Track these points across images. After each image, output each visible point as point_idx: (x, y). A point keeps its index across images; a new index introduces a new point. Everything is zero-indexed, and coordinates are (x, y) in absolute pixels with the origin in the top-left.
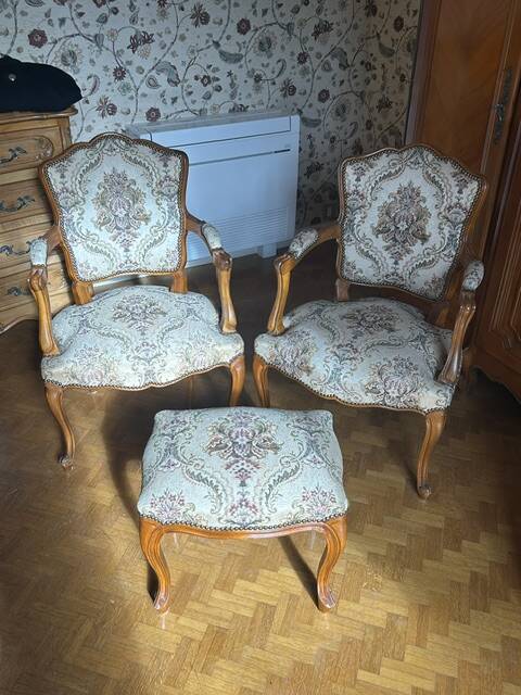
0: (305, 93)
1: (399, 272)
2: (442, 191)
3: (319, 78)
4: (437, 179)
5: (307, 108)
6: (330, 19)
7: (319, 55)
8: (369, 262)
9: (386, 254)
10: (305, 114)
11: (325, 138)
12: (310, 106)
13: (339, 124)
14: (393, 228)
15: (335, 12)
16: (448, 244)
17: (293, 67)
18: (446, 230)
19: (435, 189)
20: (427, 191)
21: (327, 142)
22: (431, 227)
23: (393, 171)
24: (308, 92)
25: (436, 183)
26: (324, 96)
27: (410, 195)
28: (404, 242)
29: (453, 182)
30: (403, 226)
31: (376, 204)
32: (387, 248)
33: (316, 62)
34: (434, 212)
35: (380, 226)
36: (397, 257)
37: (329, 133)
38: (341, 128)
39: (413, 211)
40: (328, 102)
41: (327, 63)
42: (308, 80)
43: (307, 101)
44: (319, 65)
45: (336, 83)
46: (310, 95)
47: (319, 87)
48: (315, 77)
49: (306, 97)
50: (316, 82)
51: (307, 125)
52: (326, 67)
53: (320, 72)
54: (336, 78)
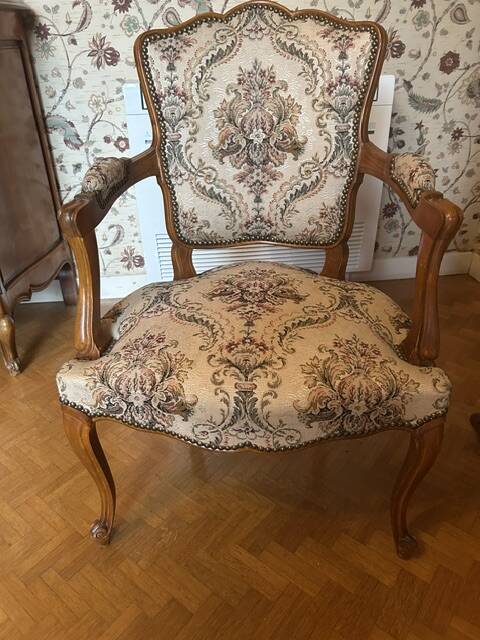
0: (418, 55)
1: (264, 213)
2: (310, 63)
3: (444, 33)
4: (298, 47)
5: (419, 79)
8: (217, 207)
9: (242, 189)
10: (415, 90)
11: (446, 129)
12: (425, 77)
14: (243, 144)
16: (338, 149)
17: (402, 12)
18: (331, 125)
19: (298, 65)
20: (287, 70)
21: (448, 137)
22: (305, 126)
23: (224, 48)
24: (424, 54)
25: (298, 53)
26: (449, 62)
27: (258, 82)
28: (265, 162)
29: (326, 45)
30: (257, 136)
31: (210, 107)
32: (241, 178)
33: (442, 6)
34: (305, 102)
35: (222, 142)
36: (259, 189)
37: (452, 123)
38: (473, 117)
39: (270, 108)
40: (456, 74)
41: (460, 8)
42: (426, 35)
43: (421, 68)
44: (447, 11)
45: (473, 44)
46: (426, 59)
47: (442, 47)
48: (438, 31)
49: (419, 61)
50: (438, 37)
51: (417, 108)
52: (459, 15)
53: (446, 23)
54: (474, 34)
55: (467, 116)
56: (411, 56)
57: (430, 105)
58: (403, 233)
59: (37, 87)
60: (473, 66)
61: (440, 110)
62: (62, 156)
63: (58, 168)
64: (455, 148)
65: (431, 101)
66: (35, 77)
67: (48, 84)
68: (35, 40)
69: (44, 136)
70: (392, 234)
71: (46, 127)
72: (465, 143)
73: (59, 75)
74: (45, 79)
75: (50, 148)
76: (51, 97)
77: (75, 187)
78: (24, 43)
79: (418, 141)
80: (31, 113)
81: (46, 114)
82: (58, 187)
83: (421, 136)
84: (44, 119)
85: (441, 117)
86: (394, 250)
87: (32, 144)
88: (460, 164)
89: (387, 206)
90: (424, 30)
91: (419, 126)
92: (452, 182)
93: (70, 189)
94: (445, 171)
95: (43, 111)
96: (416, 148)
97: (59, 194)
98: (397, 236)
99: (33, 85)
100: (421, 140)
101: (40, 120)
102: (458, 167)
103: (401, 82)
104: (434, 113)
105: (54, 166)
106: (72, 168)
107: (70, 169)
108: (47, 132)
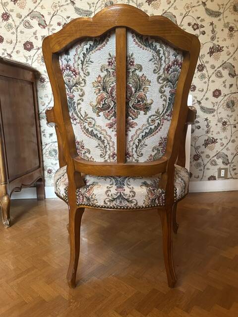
0: (203, 90)
3: (213, 81)
5: (204, 100)
6: (221, 44)
7: (213, 67)
10: (202, 105)
11: (219, 121)
12: (207, 99)
13: (229, 113)
15: (225, 40)
21: (220, 125)
24: (205, 90)
26: (217, 93)
33: (211, 71)
37: (222, 118)
38: (231, 116)
40: (220, 98)
41: (219, 72)
42: (205, 83)
43: (204, 96)
44: (213, 73)
45: (226, 86)
46: (206, 92)
47: (213, 88)
48: (210, 81)
49: (204, 93)
50: (211, 84)
51: (204, 112)
52: (219, 74)
53: (213, 77)
54: (226, 82)
55: (228, 116)
56: (200, 91)
57: (211, 111)
58: (204, 168)
59: (37, 101)
60: (228, 95)
61: (215, 113)
62: (45, 130)
63: (42, 135)
64: (224, 130)
65: (211, 109)
66: (37, 98)
67: (42, 100)
68: (39, 83)
69: (38, 122)
70: (198, 169)
71: (39, 118)
72: (229, 128)
73: (47, 97)
74: (41, 98)
75: (40, 126)
76: (43, 105)
77: (49, 143)
78: (35, 84)
79: (207, 126)
80: (34, 112)
81: (40, 112)
82: (41, 143)
83: (208, 124)
84: (39, 115)
85: (216, 116)
86: (201, 177)
87: (32, 125)
88: (228, 137)
89: (195, 156)
90: (204, 80)
91: (206, 120)
92: (225, 145)
93: (46, 145)
94: (221, 139)
95: (39, 111)
96: (206, 129)
97: (42, 147)
98: (201, 170)
99: (36, 101)
100: (208, 126)
101: (37, 115)
102: (227, 138)
103: (196, 101)
104: (213, 114)
105: (41, 134)
106: (49, 135)
107: (48, 135)
108: (39, 120)
